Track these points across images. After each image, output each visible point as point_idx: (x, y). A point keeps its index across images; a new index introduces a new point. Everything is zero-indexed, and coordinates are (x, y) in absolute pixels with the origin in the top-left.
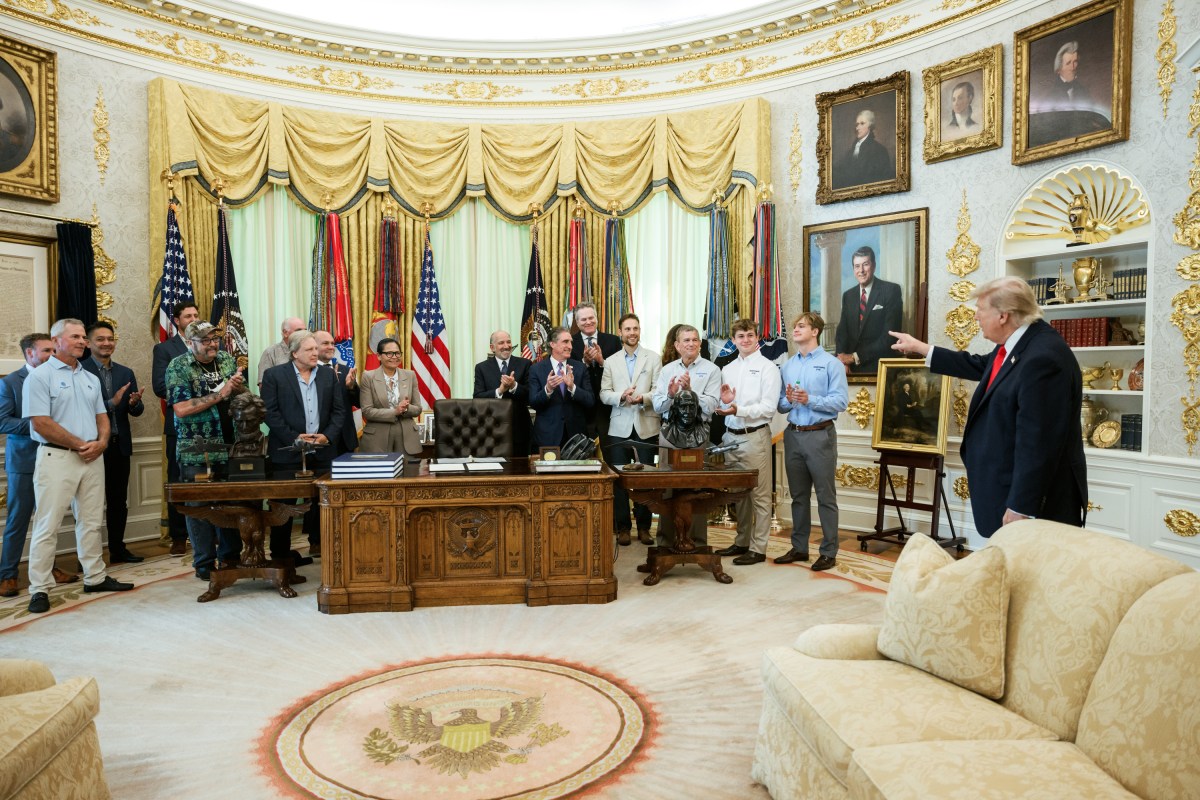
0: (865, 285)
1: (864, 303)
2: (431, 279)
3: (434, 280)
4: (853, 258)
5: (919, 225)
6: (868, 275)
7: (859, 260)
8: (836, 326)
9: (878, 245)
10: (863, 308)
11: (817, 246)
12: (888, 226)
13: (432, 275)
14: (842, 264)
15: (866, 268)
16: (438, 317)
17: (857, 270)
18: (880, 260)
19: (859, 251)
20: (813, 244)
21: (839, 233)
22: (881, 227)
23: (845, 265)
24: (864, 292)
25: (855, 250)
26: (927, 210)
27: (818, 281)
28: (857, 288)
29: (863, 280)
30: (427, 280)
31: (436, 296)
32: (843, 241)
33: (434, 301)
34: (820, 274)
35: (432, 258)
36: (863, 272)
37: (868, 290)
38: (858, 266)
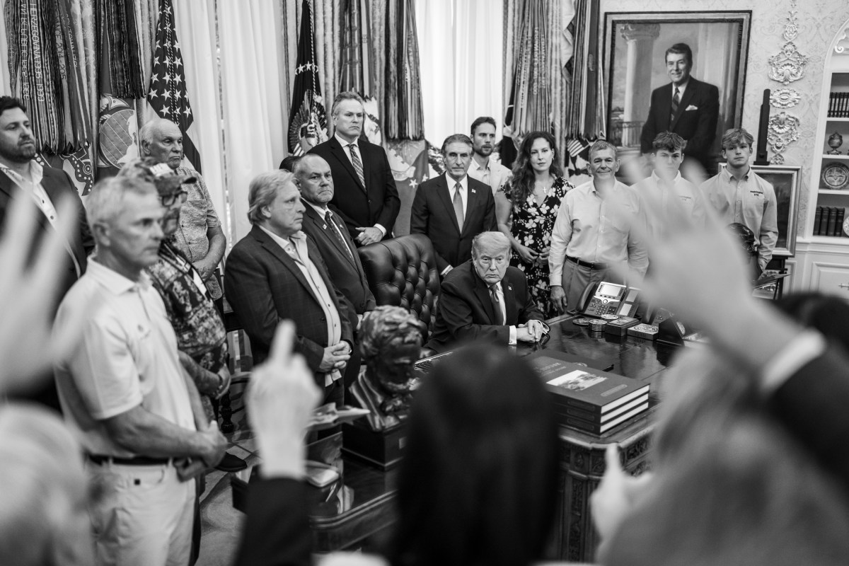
0: (679, 84)
1: (676, 102)
2: (173, 44)
3: (176, 46)
4: (667, 54)
5: (741, 26)
6: (683, 73)
7: (673, 57)
8: (642, 124)
9: (696, 44)
10: (675, 108)
11: (624, 37)
12: (709, 24)
13: (173, 38)
14: (654, 60)
15: (681, 66)
16: (184, 103)
17: (670, 68)
18: (698, 59)
19: (674, 47)
20: (619, 34)
21: (651, 26)
22: (702, 25)
23: (656, 61)
24: (677, 91)
25: (670, 46)
26: (750, 12)
27: (623, 76)
28: (670, 86)
29: (676, 79)
30: (168, 44)
31: (180, 71)
32: (657, 35)
33: (178, 79)
34: (626, 68)
35: (172, 10)
36: (677, 70)
37: (682, 89)
38: (672, 63)
